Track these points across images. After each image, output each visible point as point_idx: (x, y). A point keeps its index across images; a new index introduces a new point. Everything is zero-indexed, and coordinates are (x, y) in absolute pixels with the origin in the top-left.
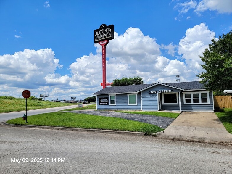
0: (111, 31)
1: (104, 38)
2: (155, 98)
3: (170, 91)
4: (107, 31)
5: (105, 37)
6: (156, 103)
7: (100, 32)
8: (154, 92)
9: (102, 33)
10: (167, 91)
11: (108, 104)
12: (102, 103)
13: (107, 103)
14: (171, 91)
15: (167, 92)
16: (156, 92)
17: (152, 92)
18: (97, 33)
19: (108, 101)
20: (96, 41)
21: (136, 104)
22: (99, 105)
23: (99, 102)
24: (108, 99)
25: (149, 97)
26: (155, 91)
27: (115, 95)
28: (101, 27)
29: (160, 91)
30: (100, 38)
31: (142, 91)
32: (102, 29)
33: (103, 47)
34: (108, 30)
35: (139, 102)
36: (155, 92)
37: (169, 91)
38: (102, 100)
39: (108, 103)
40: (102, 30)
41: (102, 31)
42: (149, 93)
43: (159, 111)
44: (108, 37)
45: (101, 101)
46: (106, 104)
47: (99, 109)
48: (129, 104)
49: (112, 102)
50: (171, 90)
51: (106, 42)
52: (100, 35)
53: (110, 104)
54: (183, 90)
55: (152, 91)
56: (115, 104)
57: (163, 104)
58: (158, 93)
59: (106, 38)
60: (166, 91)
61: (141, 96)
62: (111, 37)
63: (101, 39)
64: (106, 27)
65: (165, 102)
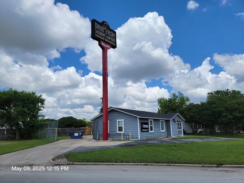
12: (144, 130)
17: (176, 120)
19: (148, 127)
21: (165, 131)
22: (141, 132)
23: (141, 129)
24: (148, 124)
25: (174, 124)
27: (153, 120)
38: (144, 126)
46: (147, 131)
47: (141, 138)
48: (161, 131)
53: (150, 131)
56: (153, 131)
61: (171, 123)
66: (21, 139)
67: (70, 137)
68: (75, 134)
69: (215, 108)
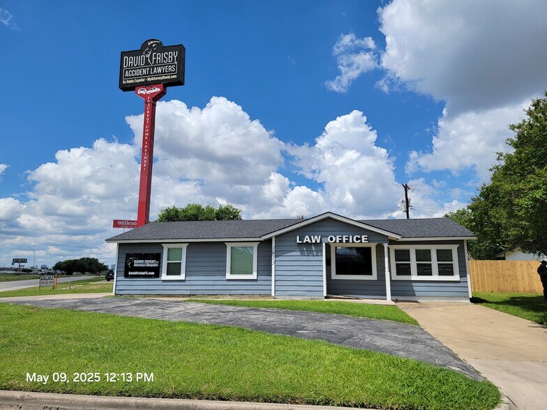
0: (176, 63)
1: (152, 79)
2: (316, 258)
3: (361, 239)
4: (164, 59)
5: (157, 74)
6: (319, 273)
7: (140, 59)
8: (314, 241)
9: (147, 63)
10: (351, 237)
11: (157, 275)
12: (136, 273)
13: (153, 273)
14: (363, 239)
15: (353, 242)
16: (318, 241)
17: (307, 239)
18: (130, 61)
19: (159, 264)
20: (124, 82)
21: (254, 276)
22: (123, 278)
23: (123, 269)
24: (158, 257)
25: (299, 253)
26: (316, 237)
27: (184, 247)
28: (145, 45)
29: (331, 239)
30: (138, 77)
31: (276, 237)
32: (147, 53)
33: (146, 103)
34: (167, 56)
35: (265, 269)
36: (316, 239)
37: (357, 239)
38: (138, 263)
39: (157, 272)
40: (148, 56)
41: (146, 59)
42: (298, 241)
43: (326, 298)
44: (166, 78)
45: (133, 264)
46: (150, 276)
47: (122, 293)
48: (229, 276)
49: (174, 269)
50: (363, 237)
51: (157, 90)
52: (139, 67)
53: (164, 276)
54: (399, 237)
55: (307, 237)
56: (182, 277)
57: (334, 276)
58: (324, 244)
59: (159, 78)
60: (349, 238)
61: (273, 251)
62: (175, 76)
63: (143, 80)
64: (161, 48)
65: (338, 273)
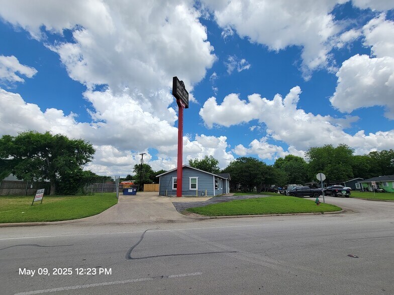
66: (57, 194)
67: (122, 193)
68: (129, 190)
69: (252, 171)
